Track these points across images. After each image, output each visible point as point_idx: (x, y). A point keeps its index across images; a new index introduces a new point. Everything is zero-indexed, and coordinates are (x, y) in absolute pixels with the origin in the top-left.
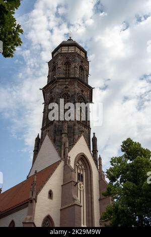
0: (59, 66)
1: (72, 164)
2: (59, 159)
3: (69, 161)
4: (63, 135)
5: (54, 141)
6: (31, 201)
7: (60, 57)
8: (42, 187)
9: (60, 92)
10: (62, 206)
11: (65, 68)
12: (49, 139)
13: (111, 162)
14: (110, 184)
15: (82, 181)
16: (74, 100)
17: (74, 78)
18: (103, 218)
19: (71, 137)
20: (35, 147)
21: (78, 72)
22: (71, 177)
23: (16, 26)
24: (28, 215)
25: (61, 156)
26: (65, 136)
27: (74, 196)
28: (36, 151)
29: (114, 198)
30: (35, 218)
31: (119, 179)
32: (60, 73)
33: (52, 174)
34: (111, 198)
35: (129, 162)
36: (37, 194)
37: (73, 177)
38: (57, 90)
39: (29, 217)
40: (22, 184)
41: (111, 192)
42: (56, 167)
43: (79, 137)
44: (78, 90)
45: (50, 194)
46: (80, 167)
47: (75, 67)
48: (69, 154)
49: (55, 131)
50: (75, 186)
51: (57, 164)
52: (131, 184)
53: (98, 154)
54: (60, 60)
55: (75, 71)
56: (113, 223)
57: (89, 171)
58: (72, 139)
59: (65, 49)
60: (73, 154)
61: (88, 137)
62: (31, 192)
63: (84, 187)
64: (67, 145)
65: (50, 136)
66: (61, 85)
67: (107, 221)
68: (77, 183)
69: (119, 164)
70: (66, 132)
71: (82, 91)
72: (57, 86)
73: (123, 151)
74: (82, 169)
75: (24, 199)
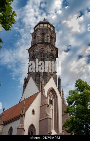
0: (38, 36)
1: (46, 94)
2: (38, 91)
3: (44, 92)
4: (41, 77)
5: (35, 80)
6: (22, 116)
7: (38, 31)
8: (28, 108)
9: (39, 51)
10: (40, 119)
11: (41, 37)
12: (32, 79)
13: (69, 93)
14: (68, 106)
15: (52, 104)
16: (47, 56)
17: (47, 43)
18: (64, 126)
19: (45, 78)
20: (24, 84)
21: (49, 39)
22: (45, 102)
23: (12, 12)
24: (20, 124)
25: (39, 89)
26: (42, 77)
27: (47, 113)
28: (25, 86)
29: (71, 114)
30: (24, 125)
31: (74, 103)
32: (39, 40)
33: (34, 100)
34: (69, 114)
35: (80, 93)
36: (25, 112)
37: (46, 101)
38: (37, 50)
39: (21, 125)
40: (17, 106)
41: (69, 111)
42: (37, 96)
43: (50, 78)
44: (49, 50)
45: (33, 111)
46: (51, 96)
47: (47, 36)
48: (44, 88)
49: (36, 74)
50: (48, 107)
51: (37, 94)
52: (81, 106)
53: (61, 88)
54: (39, 32)
55: (48, 39)
56: (70, 129)
57: (56, 98)
58: (46, 79)
59: (42, 26)
60: (46, 88)
61: (55, 78)
62: (22, 111)
63: (53, 108)
64: (43, 83)
65: (33, 77)
66: (39, 47)
67: (67, 127)
68: (49, 105)
69: (74, 94)
70: (42, 75)
71: (52, 51)
72: (37, 48)
73: (76, 86)
74: (52, 97)
75: (18, 114)
